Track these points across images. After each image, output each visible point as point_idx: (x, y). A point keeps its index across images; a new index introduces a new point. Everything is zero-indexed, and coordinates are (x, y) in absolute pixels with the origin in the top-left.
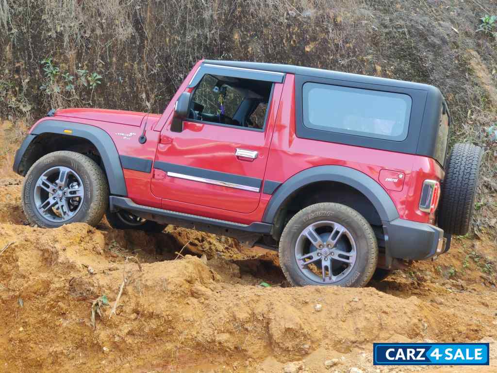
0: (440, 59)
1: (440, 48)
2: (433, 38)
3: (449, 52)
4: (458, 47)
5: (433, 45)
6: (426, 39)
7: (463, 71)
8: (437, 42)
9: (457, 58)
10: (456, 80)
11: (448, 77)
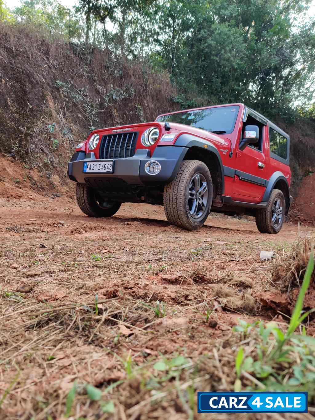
0: (34, 90)
1: (35, 85)
2: (33, 79)
3: (39, 88)
4: (43, 88)
5: (32, 82)
6: (30, 78)
7: (43, 99)
8: (35, 82)
9: (42, 92)
10: (39, 102)
11: (36, 98)
